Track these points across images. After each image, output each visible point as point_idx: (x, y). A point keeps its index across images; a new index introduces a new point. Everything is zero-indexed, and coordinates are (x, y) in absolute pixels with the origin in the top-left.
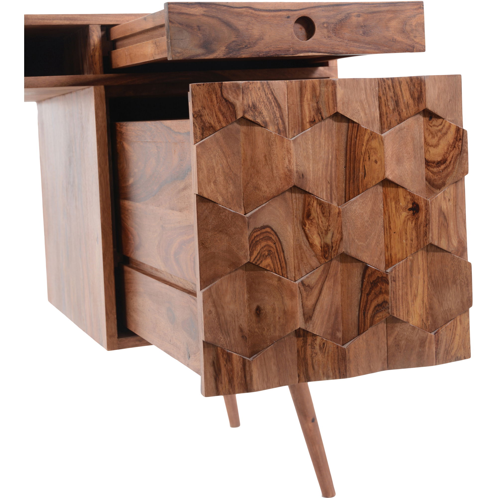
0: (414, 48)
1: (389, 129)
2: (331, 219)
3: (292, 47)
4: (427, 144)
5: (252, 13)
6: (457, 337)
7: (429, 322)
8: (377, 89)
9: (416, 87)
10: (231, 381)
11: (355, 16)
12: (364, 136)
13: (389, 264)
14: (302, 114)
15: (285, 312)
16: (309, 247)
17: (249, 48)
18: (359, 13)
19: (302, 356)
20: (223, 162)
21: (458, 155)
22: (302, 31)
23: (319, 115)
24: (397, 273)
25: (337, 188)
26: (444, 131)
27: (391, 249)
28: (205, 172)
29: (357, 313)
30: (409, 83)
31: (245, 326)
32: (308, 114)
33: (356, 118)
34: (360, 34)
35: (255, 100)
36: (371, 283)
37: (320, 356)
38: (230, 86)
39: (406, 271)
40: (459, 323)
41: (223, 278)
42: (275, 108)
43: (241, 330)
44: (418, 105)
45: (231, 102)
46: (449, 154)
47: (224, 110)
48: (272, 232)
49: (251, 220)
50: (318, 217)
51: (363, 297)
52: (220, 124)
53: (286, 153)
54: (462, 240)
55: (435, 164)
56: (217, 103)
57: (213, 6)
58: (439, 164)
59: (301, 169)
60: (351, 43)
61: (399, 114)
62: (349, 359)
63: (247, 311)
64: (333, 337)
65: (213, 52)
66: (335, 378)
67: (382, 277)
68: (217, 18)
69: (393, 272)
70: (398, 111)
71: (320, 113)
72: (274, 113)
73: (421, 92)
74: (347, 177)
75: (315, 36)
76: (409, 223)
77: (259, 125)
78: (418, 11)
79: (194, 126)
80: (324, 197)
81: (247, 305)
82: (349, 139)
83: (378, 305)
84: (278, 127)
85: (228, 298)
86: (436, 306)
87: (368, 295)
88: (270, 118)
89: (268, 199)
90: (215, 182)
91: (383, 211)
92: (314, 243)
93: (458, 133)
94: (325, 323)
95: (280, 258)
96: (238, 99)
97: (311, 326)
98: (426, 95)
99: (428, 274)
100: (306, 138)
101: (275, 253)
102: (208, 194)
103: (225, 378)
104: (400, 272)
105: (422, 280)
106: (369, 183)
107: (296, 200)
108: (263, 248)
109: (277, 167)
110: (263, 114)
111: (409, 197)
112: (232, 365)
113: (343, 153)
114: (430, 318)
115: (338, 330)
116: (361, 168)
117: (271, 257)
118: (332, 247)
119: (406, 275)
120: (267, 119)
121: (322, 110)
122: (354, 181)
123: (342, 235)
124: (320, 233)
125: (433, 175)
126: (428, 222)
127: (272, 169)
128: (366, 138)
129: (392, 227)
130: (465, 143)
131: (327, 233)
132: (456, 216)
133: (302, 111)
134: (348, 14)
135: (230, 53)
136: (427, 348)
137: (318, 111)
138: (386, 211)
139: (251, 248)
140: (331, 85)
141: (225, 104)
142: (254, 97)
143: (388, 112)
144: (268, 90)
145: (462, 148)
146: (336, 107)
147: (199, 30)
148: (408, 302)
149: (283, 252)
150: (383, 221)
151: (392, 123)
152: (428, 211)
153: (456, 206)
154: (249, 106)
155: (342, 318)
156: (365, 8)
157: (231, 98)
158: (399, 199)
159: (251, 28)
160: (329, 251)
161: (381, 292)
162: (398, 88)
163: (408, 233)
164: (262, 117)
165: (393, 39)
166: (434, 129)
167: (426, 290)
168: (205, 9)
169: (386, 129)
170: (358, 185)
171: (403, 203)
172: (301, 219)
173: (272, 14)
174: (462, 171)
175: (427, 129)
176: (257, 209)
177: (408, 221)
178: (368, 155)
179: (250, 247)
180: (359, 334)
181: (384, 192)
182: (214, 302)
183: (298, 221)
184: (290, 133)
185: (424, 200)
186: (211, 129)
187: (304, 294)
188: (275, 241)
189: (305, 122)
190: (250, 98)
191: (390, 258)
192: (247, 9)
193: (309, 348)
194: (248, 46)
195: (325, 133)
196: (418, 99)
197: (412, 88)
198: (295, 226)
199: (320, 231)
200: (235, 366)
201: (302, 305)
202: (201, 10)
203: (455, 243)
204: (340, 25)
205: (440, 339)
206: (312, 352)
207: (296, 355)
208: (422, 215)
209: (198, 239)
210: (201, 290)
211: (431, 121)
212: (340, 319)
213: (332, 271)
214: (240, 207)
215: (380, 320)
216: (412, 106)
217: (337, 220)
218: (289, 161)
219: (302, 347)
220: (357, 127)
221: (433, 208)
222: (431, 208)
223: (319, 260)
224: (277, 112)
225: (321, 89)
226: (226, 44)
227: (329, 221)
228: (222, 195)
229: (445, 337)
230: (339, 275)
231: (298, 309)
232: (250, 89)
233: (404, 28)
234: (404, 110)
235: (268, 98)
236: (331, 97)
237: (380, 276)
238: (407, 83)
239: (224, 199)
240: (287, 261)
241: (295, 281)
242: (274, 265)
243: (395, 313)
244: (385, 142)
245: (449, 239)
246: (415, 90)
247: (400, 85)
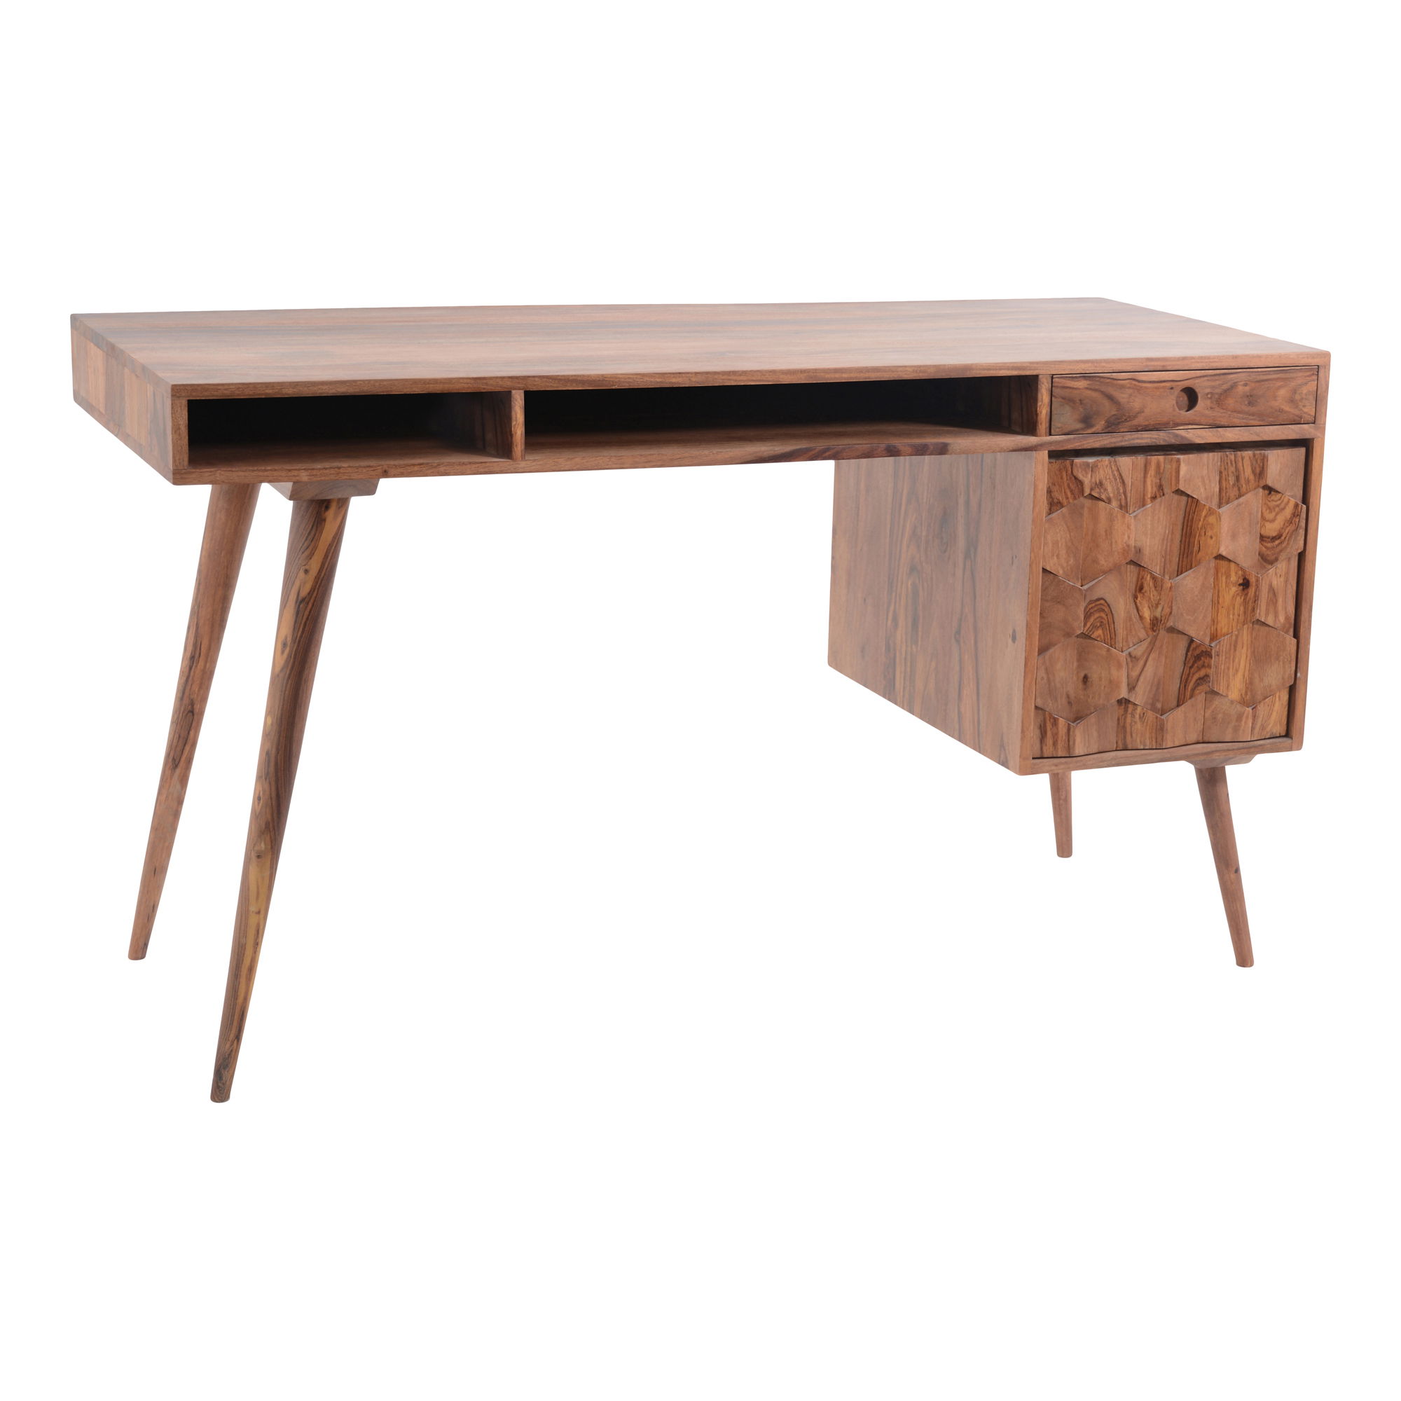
1: (1227, 504)
2: (1163, 593)
4: (1263, 519)
6: (1274, 714)
7: (1248, 697)
8: (1219, 463)
9: (1259, 462)
10: (1055, 744)
12: (1202, 511)
14: (1144, 490)
15: (1111, 682)
16: (1139, 620)
19: (1122, 724)
20: (1067, 537)
21: (1294, 531)
24: (1221, 649)
25: (1170, 561)
26: (1282, 506)
27: (1217, 624)
28: (1050, 545)
29: (1178, 685)
31: (1072, 693)
32: (1150, 489)
33: (1196, 494)
35: (1102, 477)
36: (1195, 657)
37: (1139, 726)
38: (1080, 465)
39: (1231, 646)
40: (1277, 699)
41: (1056, 647)
42: (1119, 484)
43: (1068, 696)
44: (1258, 482)
45: (1080, 479)
46: (1285, 530)
47: (1072, 487)
48: (1106, 604)
49: (1088, 593)
50: (1150, 591)
51: (1185, 670)
52: (1067, 500)
53: (1126, 529)
54: (1290, 615)
55: (1269, 539)
56: (1067, 480)
58: (1274, 539)
59: (1139, 544)
61: (1239, 490)
62: (1167, 730)
63: (1075, 678)
64: (1153, 708)
66: (1151, 747)
67: (1206, 651)
69: (1218, 647)
70: (1238, 486)
71: (1162, 490)
72: (1118, 489)
73: (1263, 468)
74: (1182, 551)
76: (1238, 598)
77: (1104, 501)
79: (1046, 500)
80: (1157, 570)
81: (1075, 672)
82: (1187, 515)
83: (1200, 679)
84: (1121, 503)
85: (1059, 666)
86: (1257, 680)
87: (1191, 668)
88: (1114, 493)
89: (1105, 572)
90: (1058, 556)
91: (1213, 585)
92: (1144, 616)
93: (1295, 508)
94: (1147, 693)
95: (1110, 628)
96: (1086, 477)
97: (1134, 695)
98: (1268, 471)
99: (1251, 649)
100: (1146, 514)
101: (1106, 624)
102: (1051, 567)
104: (1225, 646)
105: (1245, 654)
106: (1203, 558)
107: (1131, 573)
108: (1096, 619)
109: (1116, 542)
110: (1108, 491)
111: (1240, 572)
112: (1057, 729)
113: (1180, 527)
114: (1249, 693)
115: (1158, 700)
116: (1196, 543)
117: (1102, 628)
118: (1161, 620)
119: (1230, 650)
120: (1111, 495)
121: (1164, 487)
123: (1172, 610)
124: (1150, 606)
125: (1267, 551)
126: (1257, 598)
127: (1112, 543)
128: (1204, 514)
131: (1157, 607)
132: (1286, 591)
133: (1144, 487)
136: (1243, 723)
137: (1160, 487)
138: (1216, 584)
139: (1085, 620)
140: (1175, 463)
141: (1074, 481)
142: (1101, 472)
143: (1228, 487)
144: (1115, 467)
145: (1298, 524)
146: (1178, 484)
148: (1229, 677)
149: (1114, 623)
150: (1212, 595)
151: (1230, 498)
152: (1258, 587)
153: (1286, 581)
154: (1096, 484)
155: (1163, 689)
157: (1080, 476)
158: (1230, 574)
160: (1157, 624)
161: (1203, 666)
162: (1240, 464)
163: (1236, 608)
164: (1107, 493)
166: (1272, 504)
167: (1248, 665)
169: (1224, 504)
170: (1191, 560)
171: (1233, 578)
172: (1134, 592)
174: (1296, 547)
175: (1265, 504)
176: (1094, 582)
177: (1237, 596)
178: (1204, 530)
179: (1085, 617)
180: (1178, 706)
181: (1216, 566)
182: (1046, 669)
183: (1131, 594)
184: (1131, 508)
185: (1255, 576)
186: (1060, 505)
187: (1130, 665)
188: (1108, 613)
189: (1146, 498)
190: (1098, 476)
191: (1215, 632)
193: (1129, 716)
195: (1164, 508)
196: (1259, 474)
197: (1253, 464)
198: (1127, 599)
200: (1060, 729)
201: (1127, 675)
203: (1282, 618)
205: (1258, 715)
206: (1132, 720)
207: (1116, 723)
208: (1252, 591)
211: (1270, 495)
212: (1161, 690)
213: (1158, 644)
214: (1078, 579)
215: (1200, 693)
216: (1252, 482)
217: (1168, 595)
218: (1129, 537)
219: (1123, 715)
220: (1196, 502)
221: (1264, 584)
222: (1262, 584)
223: (1147, 632)
224: (1121, 488)
225: (1165, 466)
227: (1160, 595)
228: (1062, 567)
229: (1263, 713)
230: (1164, 647)
231: (1124, 679)
232: (1099, 467)
234: (1244, 486)
235: (1114, 475)
236: (1174, 474)
237: (1204, 650)
238: (1250, 458)
239: (1064, 571)
240: (1117, 632)
241: (1122, 652)
242: (1104, 636)
243: (1215, 686)
244: (1222, 518)
245: (1276, 616)
246: (1257, 466)
247: (1243, 460)
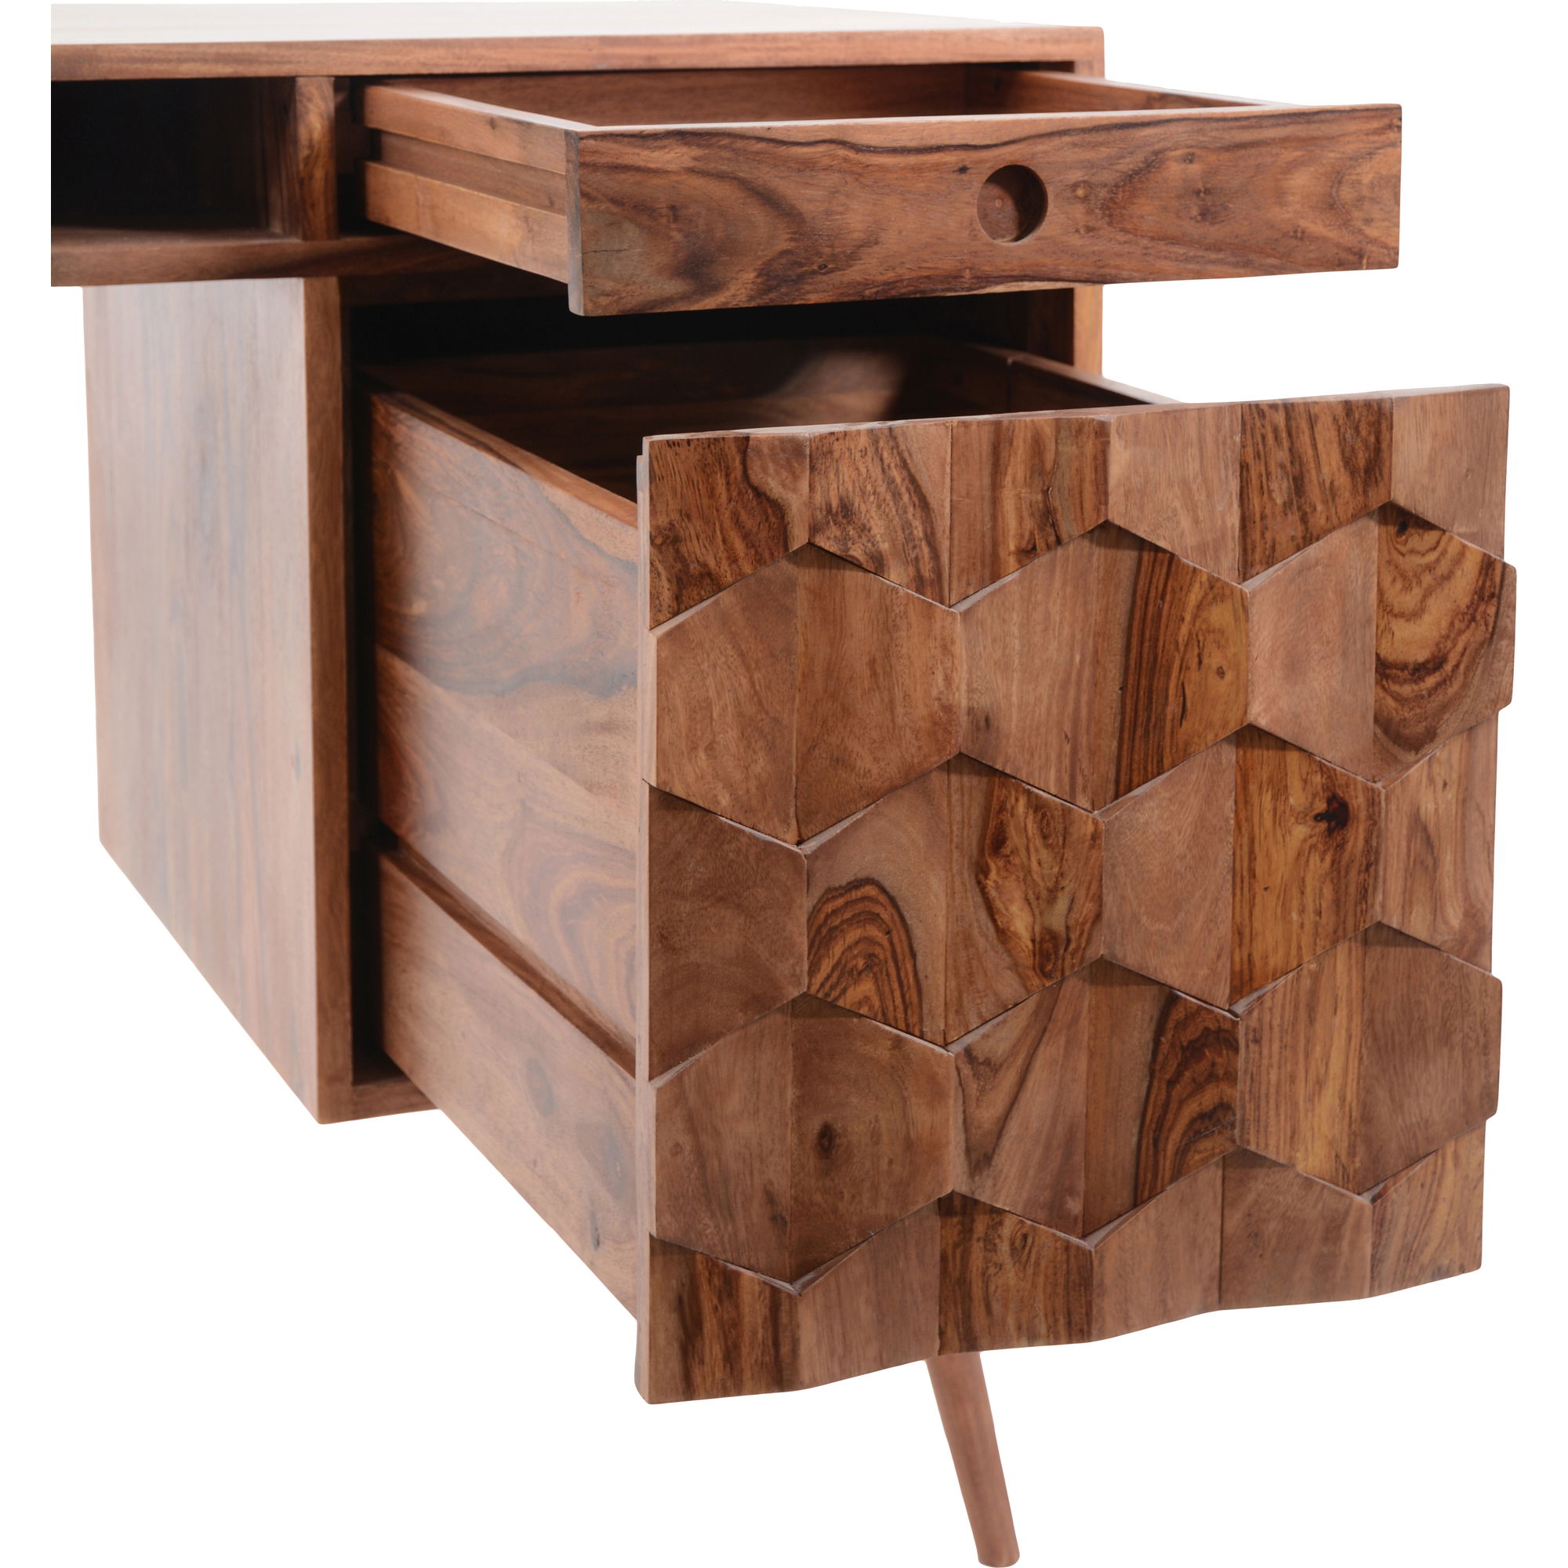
0: (1361, 257)
1: (1269, 564)
2: (1069, 854)
3: (969, 265)
4: (1384, 610)
5: (846, 160)
6: (1443, 1208)
7: (1357, 1159)
8: (1238, 438)
9: (1364, 433)
10: (731, 1356)
11: (1176, 161)
12: (1189, 591)
13: (1243, 983)
14: (994, 529)
15: (909, 1145)
16: (995, 941)
17: (832, 271)
18: (1190, 150)
19: (957, 1274)
20: (740, 685)
21: (1482, 645)
22: (1004, 208)
23: (1050, 530)
24: (1267, 1017)
25: (1092, 753)
26: (1443, 568)
27: (1251, 941)
28: (682, 718)
29: (1135, 1139)
30: (1341, 422)
31: (783, 1186)
32: (1014, 525)
33: (1164, 537)
34: (1191, 218)
35: (850, 489)
36: (1183, 1049)
37: (1012, 1274)
38: (772, 448)
39: (1296, 1008)
40: (1450, 1164)
41: (721, 1042)
42: (911, 509)
43: (770, 1199)
44: (1365, 492)
45: (772, 496)
46: (1455, 642)
47: (749, 523)
48: (882, 898)
49: (819, 864)
50: (1028, 849)
51: (1154, 1091)
52: (734, 566)
53: (938, 653)
54: (1479, 906)
55: (1406, 672)
56: (730, 500)
57: (722, 143)
58: (1419, 671)
59: (983, 702)
60: (1162, 246)
61: (1304, 519)
62: (1101, 1284)
63: (791, 1139)
64: (1057, 1217)
65: (716, 288)
66: (1054, 1339)
67: (1220, 1030)
68: (735, 178)
69: (1255, 1014)
70: (1299, 508)
71: (1053, 525)
72: (907, 526)
73: (1378, 450)
74: (1127, 718)
75: (1045, 229)
76: (1315, 859)
77: (859, 566)
78: (1383, 138)
79: (651, 571)
80: (1048, 782)
81: (791, 1120)
82: (1139, 602)
83: (1202, 1116)
84: (918, 570)
85: (734, 1103)
86: (1383, 1110)
87: (1172, 1083)
88: (893, 541)
89: (875, 796)
90: (710, 748)
91: (1232, 822)
92: (1012, 929)
93: (1487, 574)
94: (1031, 1172)
95: (903, 975)
96: (795, 490)
97: (989, 1183)
98: (1394, 459)
99: (1362, 1015)
100: (1003, 604)
101: (886, 962)
102: (688, 786)
103: (712, 1349)
104: (1277, 1011)
105: (1343, 1032)
106: (1196, 739)
107: (963, 795)
108: (850, 948)
109: (906, 696)
110: (872, 532)
111: (1318, 779)
112: (737, 1307)
113: (1118, 643)
114: (1361, 1150)
115: (1071, 1191)
116: (1172, 691)
117: (875, 975)
118: (1069, 941)
119: (1295, 1022)
120: (885, 546)
121: (1059, 517)
122: (1147, 732)
123: (1101, 906)
124: (1031, 896)
125: (1400, 708)
126: (1373, 858)
127: (892, 701)
128: (1194, 597)
129: (1259, 871)
130: (1509, 607)
131: (1052, 898)
132: (1463, 833)
133: (994, 518)
134: (1156, 153)
135: (770, 289)
136: (1345, 1244)
137: (1047, 517)
138: (1243, 820)
139: (814, 951)
140: (1093, 435)
141: (755, 503)
142: (846, 479)
143: (1268, 511)
144: (893, 454)
145: (1495, 622)
146: (1103, 507)
147: (676, 219)
148: (1295, 1105)
149: (913, 955)
150: (1231, 853)
151: (1277, 547)
152: (1375, 823)
153: (1464, 801)
154: (829, 511)
155: (1087, 1153)
156: (1213, 134)
157: (774, 486)
158: (1286, 787)
159: (841, 209)
160: (1056, 953)
161: (1212, 1077)
162: (1305, 439)
163: (1308, 890)
164: (869, 541)
165: (1295, 232)
166: (1412, 562)
167: (1354, 1064)
168: (696, 152)
169: (1258, 567)
170: (1159, 745)
171: (1297, 798)
172: (975, 853)
173: (912, 159)
174: (1493, 696)
175: (1389, 562)
176: (837, 829)
177: (1309, 853)
178: (1196, 651)
179: (810, 948)
180: (1137, 1202)
181: (1241, 762)
182: (690, 1118)
183: (966, 861)
184: (955, 585)
185: (1366, 789)
186: (708, 581)
187: (973, 1087)
188: (891, 925)
189: (1002, 553)
190: (835, 485)
191: (1246, 966)
192: (833, 146)
193: (977, 1250)
194: (830, 266)
195: (1064, 584)
196: (1367, 471)
197: (1348, 436)
198: (953, 876)
199: (1030, 893)
200: (746, 1310)
201: (965, 1121)
202: (683, 155)
203: (1454, 917)
204: (1127, 188)
205: (1388, 1216)
206: (986, 1260)
207: (937, 1271)
208: (1356, 837)
209: (650, 924)
210: (651, 1078)
211: (1404, 537)
212: (1078, 1158)
213: (1062, 1013)
214: (785, 821)
215: (1205, 1161)
216: (1347, 494)
217: (1087, 859)
218: (948, 680)
219: (956, 1245)
220: (1166, 563)
221: (1393, 813)
222: (1387, 812)
223: (1023, 979)
224: (917, 523)
225: (1060, 448)
226: (760, 262)
227: (1062, 859)
228: (730, 786)
229: (1405, 1210)
230: (1084, 1023)
231: (952, 1133)
232: (836, 455)
233: (1334, 194)
234: (1319, 508)
235: (891, 482)
236: (1089, 474)
237: (1212, 1026)
238: (1335, 419)
239: (735, 798)
240: (924, 984)
241: (945, 1045)
242: (882, 1000)
243: (1253, 1139)
244: (1253, 610)
245: (1436, 906)
246: (1359, 444)
247: (1312, 428)
